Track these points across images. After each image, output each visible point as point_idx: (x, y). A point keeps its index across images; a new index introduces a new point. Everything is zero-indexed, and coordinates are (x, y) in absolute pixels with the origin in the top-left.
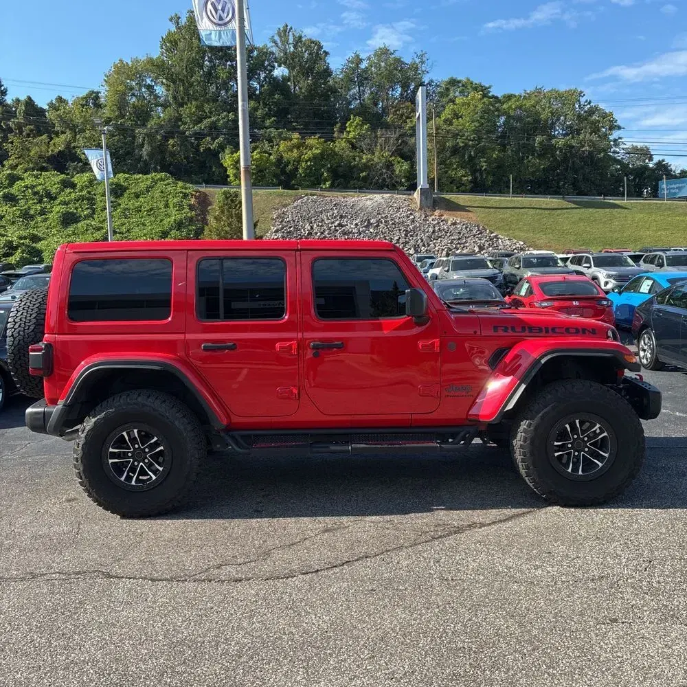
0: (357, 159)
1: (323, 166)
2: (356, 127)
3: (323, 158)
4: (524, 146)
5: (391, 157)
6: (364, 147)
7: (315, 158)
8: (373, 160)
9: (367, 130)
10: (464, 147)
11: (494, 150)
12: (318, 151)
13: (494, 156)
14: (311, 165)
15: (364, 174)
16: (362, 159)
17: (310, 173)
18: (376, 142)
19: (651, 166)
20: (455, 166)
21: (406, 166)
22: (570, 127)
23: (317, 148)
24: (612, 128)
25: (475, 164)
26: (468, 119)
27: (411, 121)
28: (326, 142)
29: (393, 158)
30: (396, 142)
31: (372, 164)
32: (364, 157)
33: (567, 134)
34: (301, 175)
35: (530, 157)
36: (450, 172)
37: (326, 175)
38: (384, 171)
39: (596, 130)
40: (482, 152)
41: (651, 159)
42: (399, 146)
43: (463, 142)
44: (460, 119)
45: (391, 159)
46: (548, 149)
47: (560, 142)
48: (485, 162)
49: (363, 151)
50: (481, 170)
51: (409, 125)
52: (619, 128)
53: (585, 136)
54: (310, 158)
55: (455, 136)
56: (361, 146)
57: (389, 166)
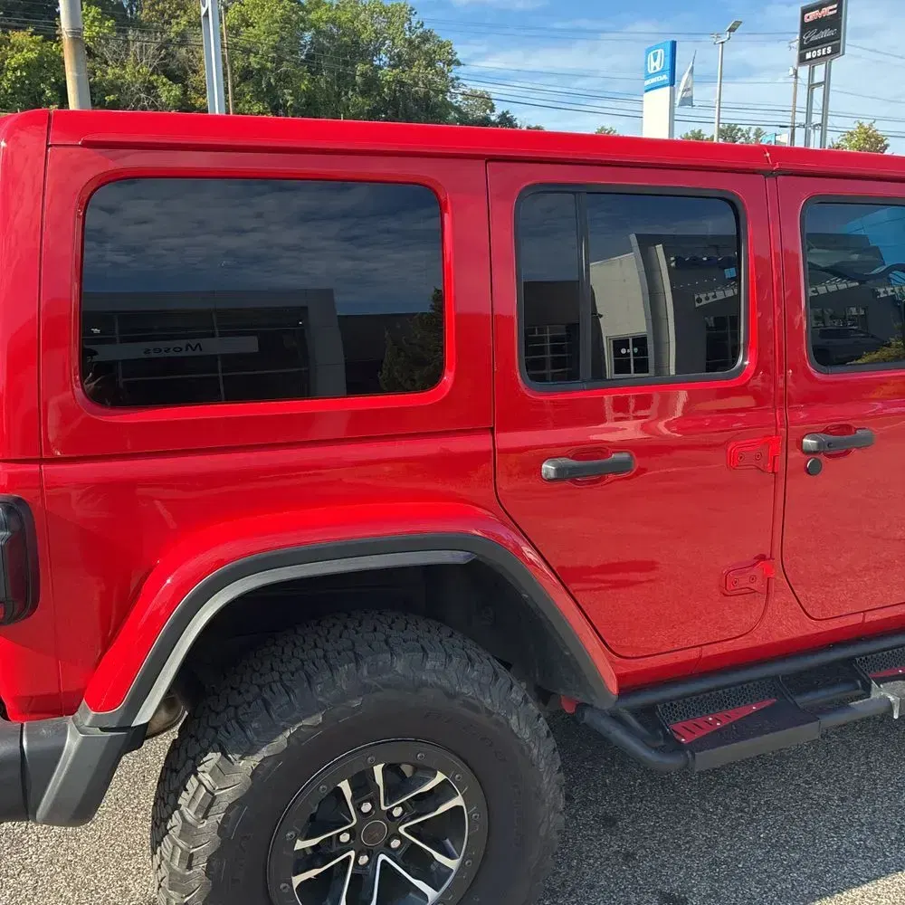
0: (98, 73)
1: (43, 80)
2: (92, 22)
3: (41, 66)
4: (341, 77)
5: (151, 75)
6: (108, 56)
7: (27, 65)
8: (124, 78)
9: (111, 29)
10: (259, 70)
11: (302, 78)
12: (32, 55)
13: (303, 87)
14: (22, 76)
15: (112, 97)
16: (107, 73)
17: (22, 88)
18: (128, 50)
19: (493, 118)
20: (248, 97)
21: (176, 90)
22: (399, 55)
23: (32, 50)
24: (450, 63)
25: (276, 97)
26: (263, 28)
27: (177, 23)
28: (44, 41)
29: (155, 77)
30: (157, 53)
31: (122, 83)
32: (109, 71)
33: (394, 67)
34: (6, 91)
35: (350, 93)
36: (241, 105)
37: (48, 93)
38: (143, 95)
39: (431, 64)
40: (285, 79)
41: (492, 110)
42: (162, 59)
43: (258, 63)
44: (250, 28)
45: (152, 78)
46: (371, 84)
47: (387, 74)
48: (291, 95)
49: (106, 62)
50: (285, 105)
51: (175, 28)
52: (459, 64)
53: (418, 70)
54: (20, 66)
55: (247, 51)
56: (102, 54)
57: (150, 88)
